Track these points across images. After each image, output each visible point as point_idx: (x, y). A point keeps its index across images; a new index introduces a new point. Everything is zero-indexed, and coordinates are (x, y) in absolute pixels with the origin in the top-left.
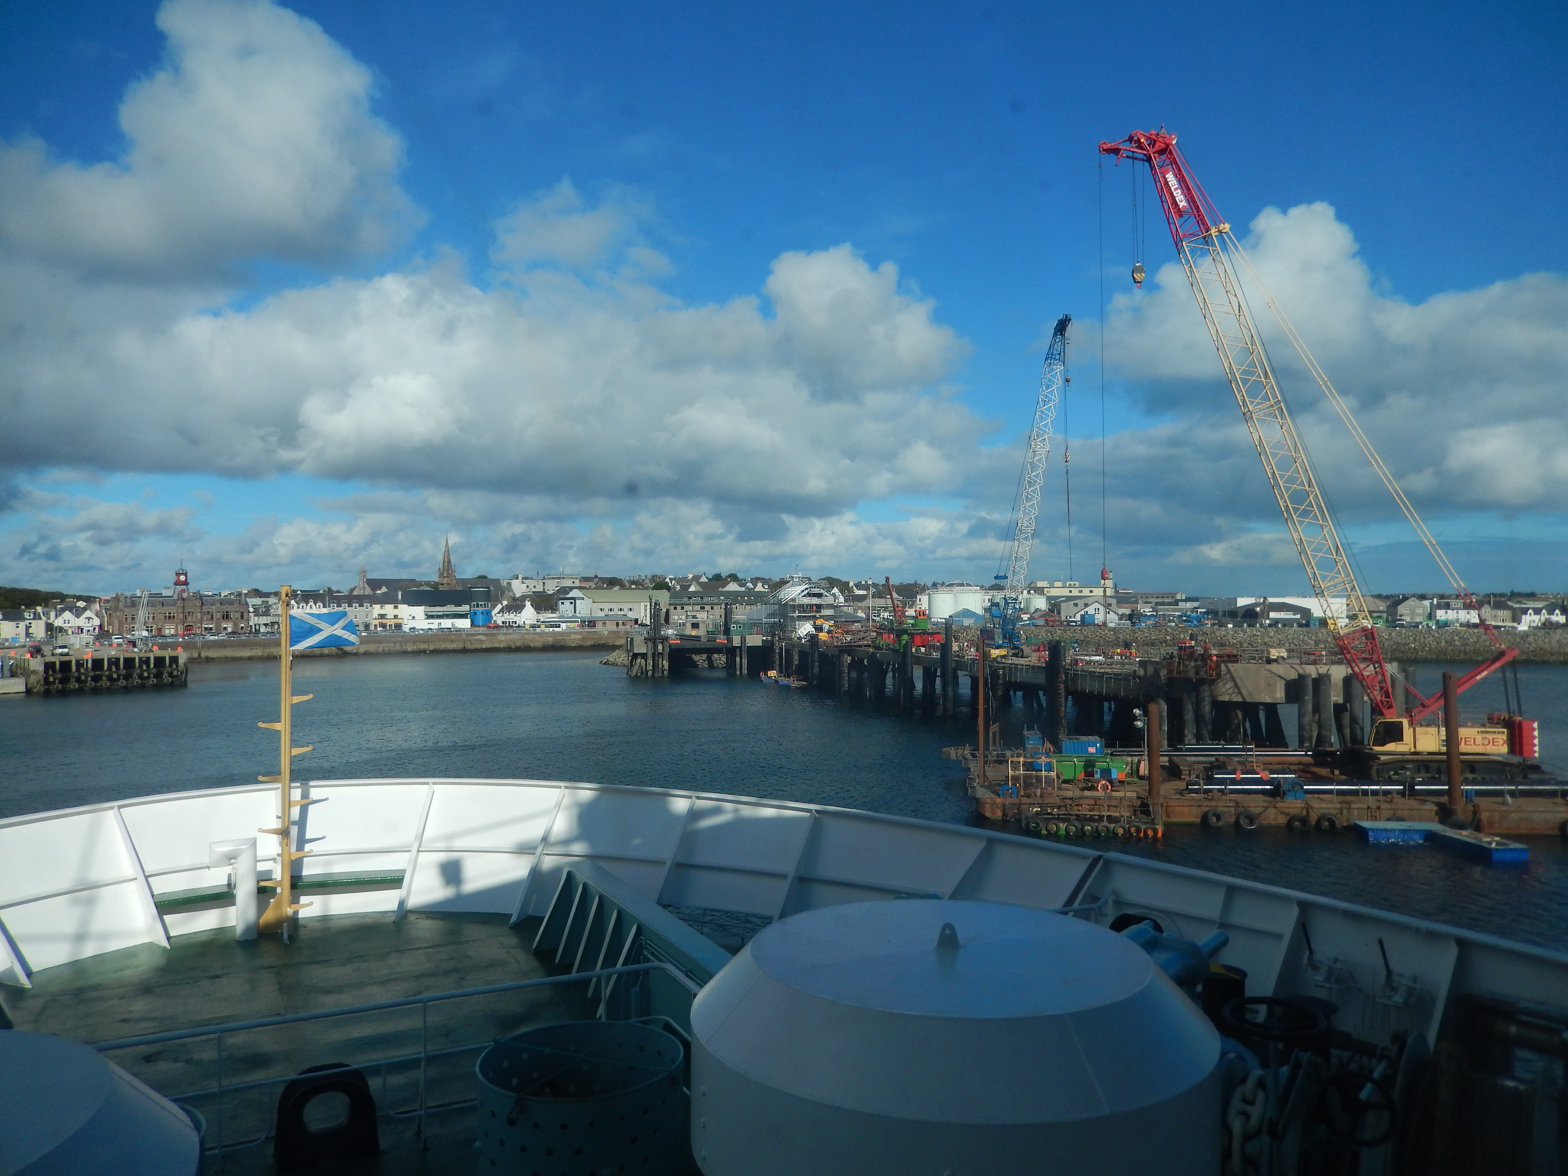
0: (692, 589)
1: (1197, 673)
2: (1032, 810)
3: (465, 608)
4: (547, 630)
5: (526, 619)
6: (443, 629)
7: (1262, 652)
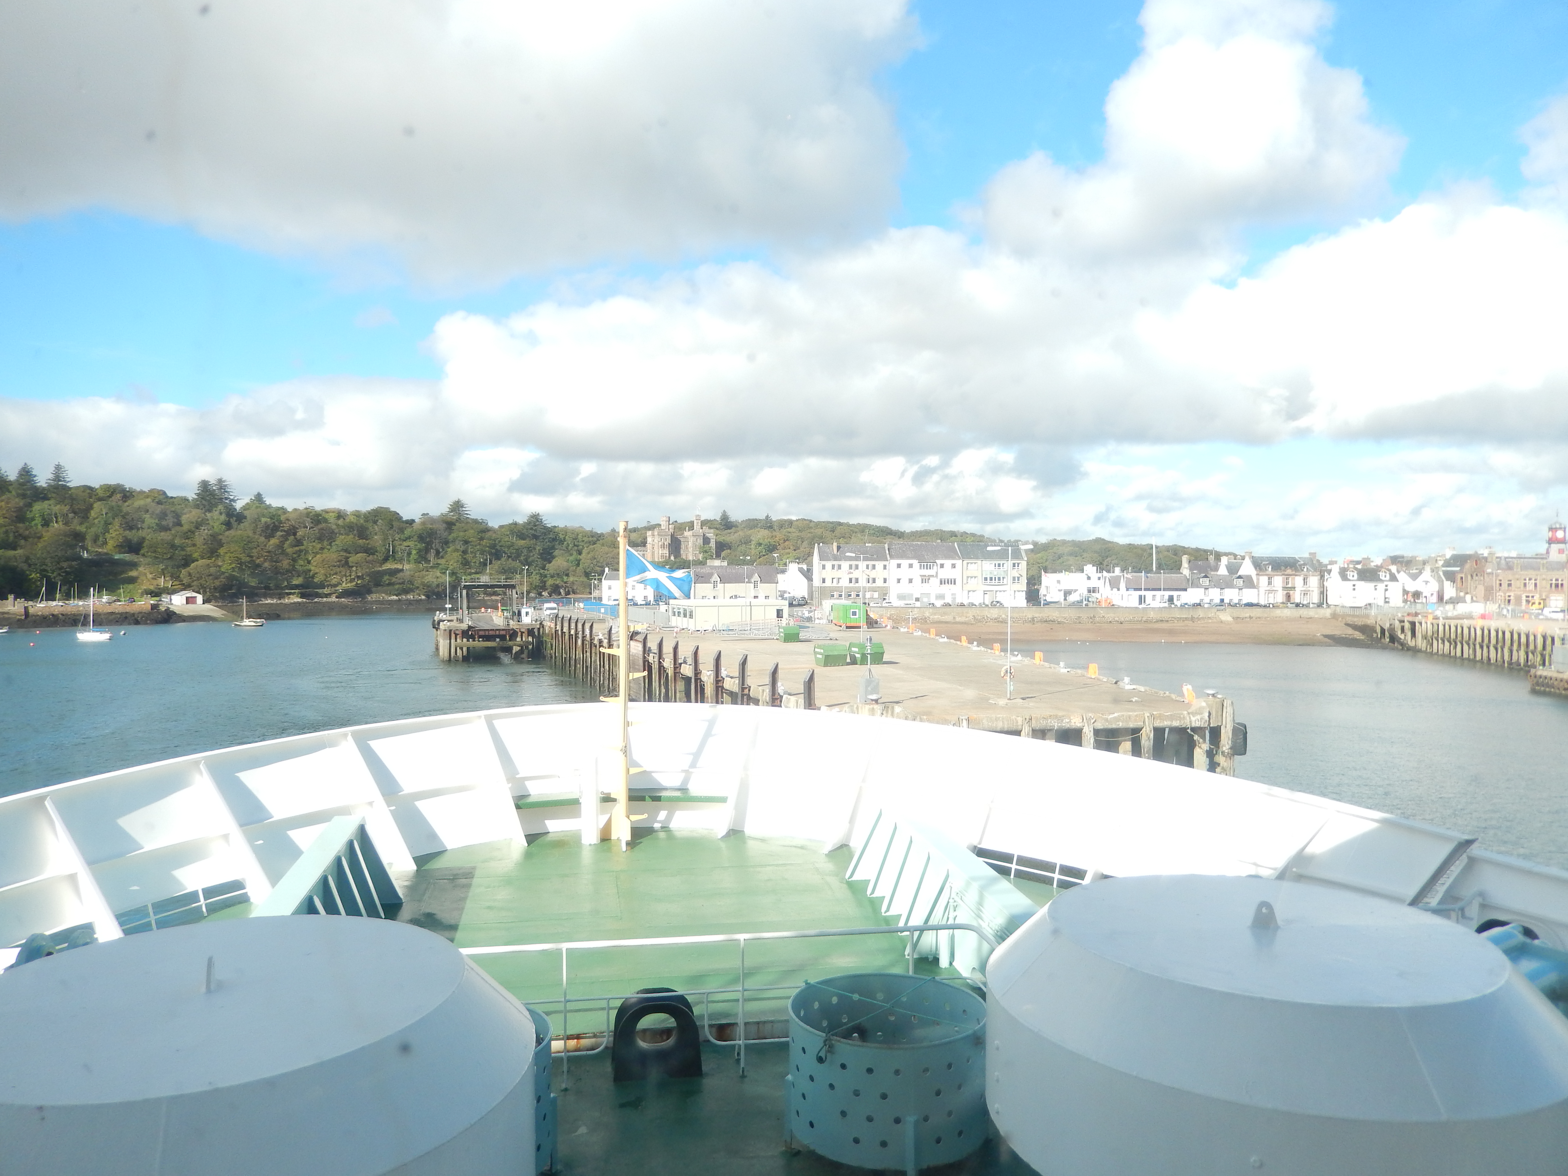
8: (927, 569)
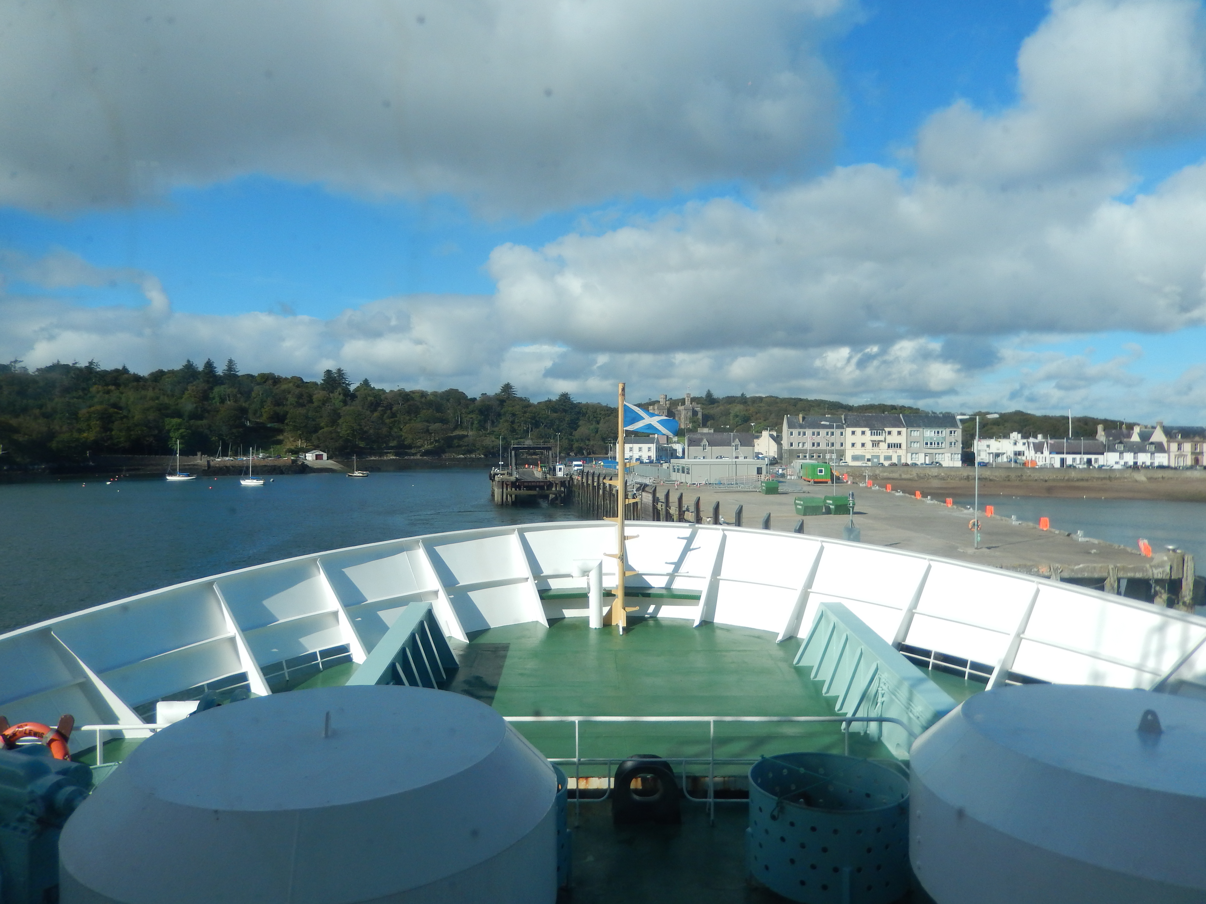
8: (877, 435)
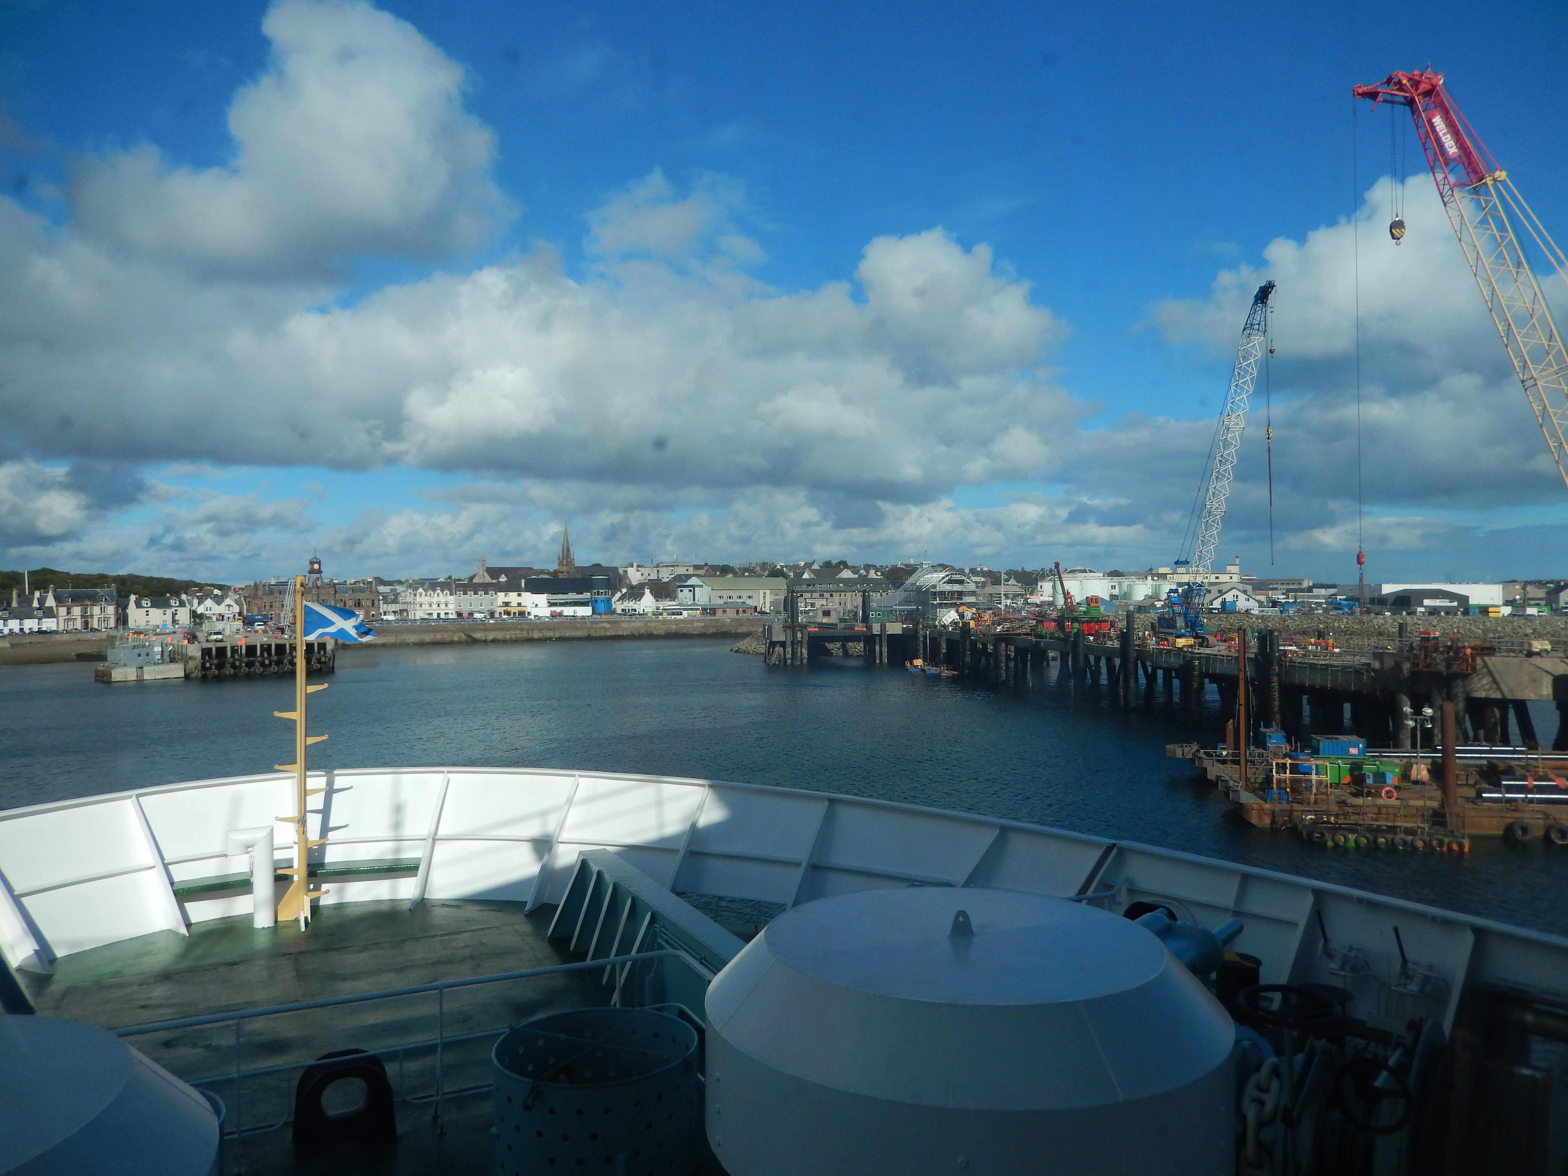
0: (806, 576)
1: (1448, 667)
2: (1306, 817)
3: (587, 595)
4: (669, 617)
5: (645, 607)
6: (567, 616)
7: (1522, 644)
